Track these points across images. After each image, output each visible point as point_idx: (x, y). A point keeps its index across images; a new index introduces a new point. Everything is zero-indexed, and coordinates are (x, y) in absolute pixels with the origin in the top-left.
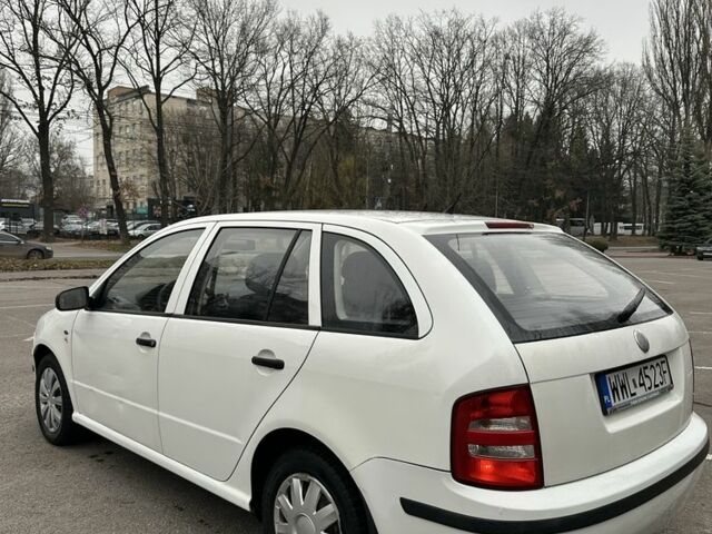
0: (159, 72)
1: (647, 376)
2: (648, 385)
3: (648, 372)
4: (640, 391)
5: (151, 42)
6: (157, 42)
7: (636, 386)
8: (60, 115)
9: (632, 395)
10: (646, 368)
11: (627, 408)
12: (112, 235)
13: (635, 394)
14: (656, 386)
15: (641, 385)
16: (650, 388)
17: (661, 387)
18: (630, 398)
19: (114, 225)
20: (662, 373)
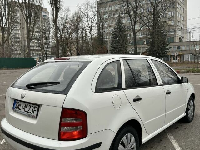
1: (27, 108)
2: (26, 110)
3: (28, 107)
4: (23, 110)
7: (22, 108)
9: (20, 110)
10: (28, 105)
11: (16, 112)
13: (21, 110)
14: (28, 112)
15: (24, 109)
16: (26, 111)
17: (30, 114)
18: (19, 110)
20: (33, 110)
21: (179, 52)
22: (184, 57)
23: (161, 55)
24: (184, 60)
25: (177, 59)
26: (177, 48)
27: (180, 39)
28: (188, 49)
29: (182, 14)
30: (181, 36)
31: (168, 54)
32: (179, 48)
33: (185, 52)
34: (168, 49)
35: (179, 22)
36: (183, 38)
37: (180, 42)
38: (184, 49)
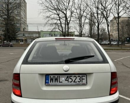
0: (119, 13)
2: (70, 81)
3: (72, 78)
4: (65, 82)
5: (117, 7)
6: (118, 7)
8: (101, 23)
9: (60, 82)
12: (109, 44)
14: (74, 82)
19: (109, 42)
20: (81, 79)
21: (24, 37)
22: (27, 40)
23: (13, 39)
24: (27, 42)
25: (23, 42)
26: (22, 35)
27: (24, 29)
28: (29, 36)
29: (24, 13)
30: (24, 28)
31: (17, 38)
32: (24, 35)
33: (28, 38)
34: (17, 35)
35: (22, 18)
36: (25, 28)
37: (24, 31)
38: (27, 35)
